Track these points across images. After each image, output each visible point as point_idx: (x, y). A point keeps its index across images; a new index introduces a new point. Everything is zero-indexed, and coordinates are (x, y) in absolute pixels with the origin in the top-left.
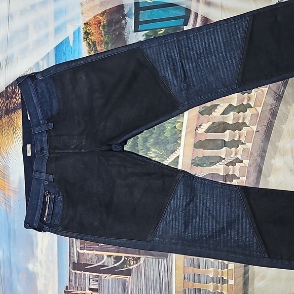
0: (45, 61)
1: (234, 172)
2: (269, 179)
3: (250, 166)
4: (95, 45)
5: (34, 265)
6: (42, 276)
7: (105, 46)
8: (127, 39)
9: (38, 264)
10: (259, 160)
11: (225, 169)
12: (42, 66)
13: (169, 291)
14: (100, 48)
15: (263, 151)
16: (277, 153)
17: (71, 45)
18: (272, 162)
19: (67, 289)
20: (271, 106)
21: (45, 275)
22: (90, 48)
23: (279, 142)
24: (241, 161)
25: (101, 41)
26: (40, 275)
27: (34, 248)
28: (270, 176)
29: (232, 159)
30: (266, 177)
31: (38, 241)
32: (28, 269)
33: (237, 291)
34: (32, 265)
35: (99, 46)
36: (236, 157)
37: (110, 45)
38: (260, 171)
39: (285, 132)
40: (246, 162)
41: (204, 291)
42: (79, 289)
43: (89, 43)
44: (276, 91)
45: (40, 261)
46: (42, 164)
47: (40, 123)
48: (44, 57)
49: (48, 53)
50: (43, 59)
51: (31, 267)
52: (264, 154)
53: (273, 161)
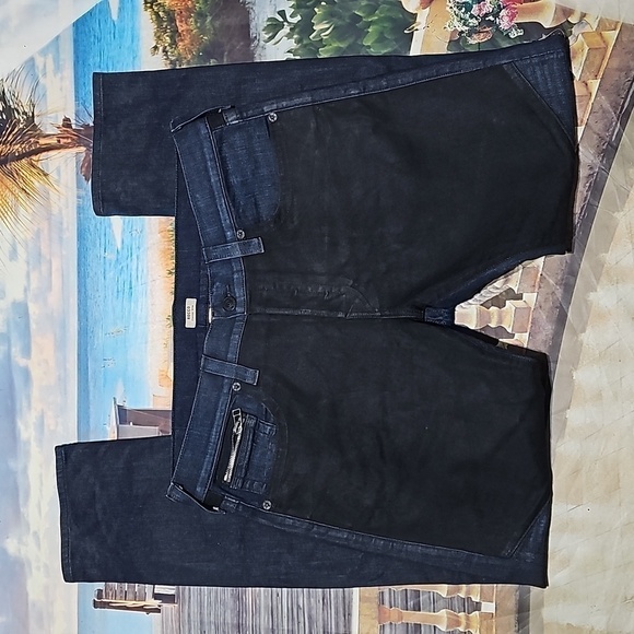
0: (50, 56)
1: (500, 321)
2: (584, 337)
3: (539, 306)
4: (172, 20)
5: (20, 541)
6: (38, 568)
7: (196, 22)
8: (250, 5)
9: (30, 539)
10: (559, 292)
11: (480, 315)
12: (41, 67)
13: (344, 598)
14: (185, 27)
15: (569, 274)
16: (602, 278)
17: (115, 17)
18: (591, 298)
19: (99, 596)
20: (591, 168)
21: (46, 566)
22: (160, 26)
23: (607, 252)
24: (519, 297)
25: (188, 9)
26: (34, 565)
27: (21, 502)
28: (584, 331)
29: (497, 292)
30: (575, 333)
31: (29, 486)
32: (5, 552)
33: (503, 594)
34: (15, 541)
35: (181, 21)
36: (506, 287)
37: (209, 19)
38: (561, 320)
39: (621, 229)
40: (530, 298)
41: (426, 596)
42: (130, 596)
43: (157, 14)
44: (602, 135)
45: (35, 533)
46: (228, 339)
47: (225, 237)
48: (47, 47)
49: (58, 38)
50: (44, 52)
51: (11, 546)
52: (572, 280)
53: (592, 296)
